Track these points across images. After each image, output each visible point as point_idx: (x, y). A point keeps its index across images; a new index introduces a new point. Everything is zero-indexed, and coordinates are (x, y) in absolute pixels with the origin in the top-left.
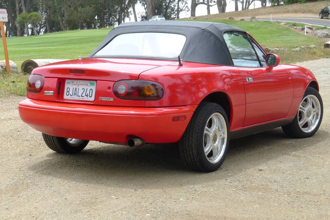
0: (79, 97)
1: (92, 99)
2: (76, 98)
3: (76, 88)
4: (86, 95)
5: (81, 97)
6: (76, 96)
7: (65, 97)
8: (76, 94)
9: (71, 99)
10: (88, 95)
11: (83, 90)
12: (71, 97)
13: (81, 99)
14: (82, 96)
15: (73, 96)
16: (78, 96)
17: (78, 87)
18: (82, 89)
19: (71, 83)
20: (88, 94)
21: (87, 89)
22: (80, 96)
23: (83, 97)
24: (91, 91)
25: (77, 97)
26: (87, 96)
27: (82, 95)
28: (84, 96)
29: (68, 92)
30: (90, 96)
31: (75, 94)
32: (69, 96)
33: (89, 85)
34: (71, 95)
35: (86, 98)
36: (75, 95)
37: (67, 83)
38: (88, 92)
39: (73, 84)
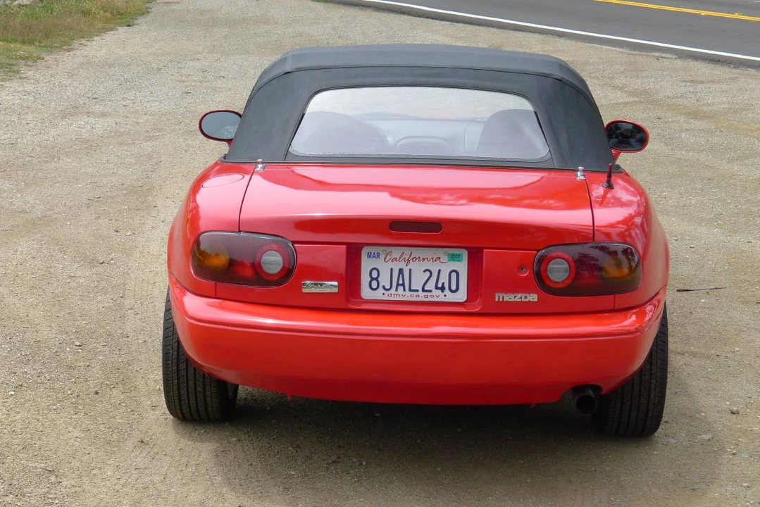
0: (415, 294)
1: (462, 296)
2: (403, 295)
3: (401, 271)
4: (437, 288)
5: (421, 294)
6: (404, 290)
7: (366, 293)
8: (403, 285)
9: (386, 298)
10: (446, 286)
11: (428, 274)
12: (387, 293)
13: (422, 297)
14: (424, 290)
15: (393, 291)
16: (410, 290)
17: (409, 267)
18: (424, 271)
19: (382, 256)
20: (443, 284)
21: (439, 271)
22: (417, 291)
23: (429, 294)
24: (454, 275)
25: (408, 293)
26: (443, 289)
27: (426, 289)
28: (430, 291)
29: (376, 279)
30: (454, 288)
31: (398, 284)
32: (381, 290)
33: (444, 258)
34: (388, 287)
35: (438, 296)
36: (401, 288)
37: (369, 255)
38: (444, 279)
39: (388, 258)
